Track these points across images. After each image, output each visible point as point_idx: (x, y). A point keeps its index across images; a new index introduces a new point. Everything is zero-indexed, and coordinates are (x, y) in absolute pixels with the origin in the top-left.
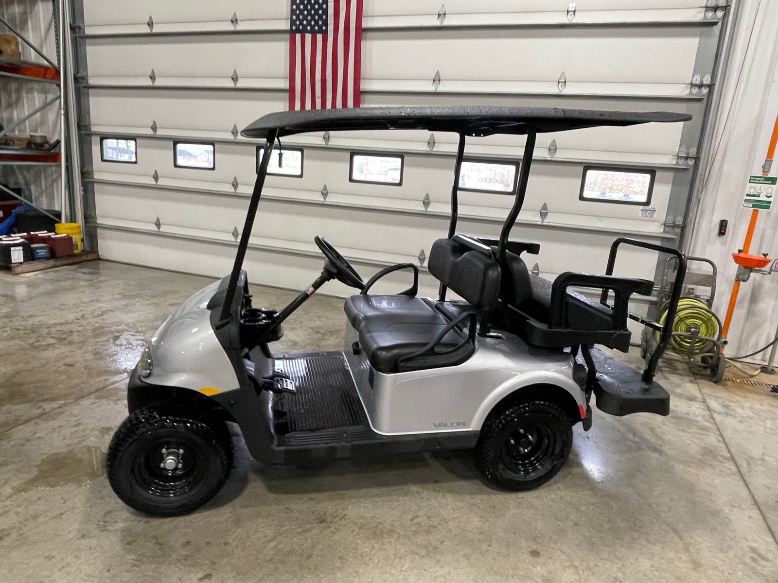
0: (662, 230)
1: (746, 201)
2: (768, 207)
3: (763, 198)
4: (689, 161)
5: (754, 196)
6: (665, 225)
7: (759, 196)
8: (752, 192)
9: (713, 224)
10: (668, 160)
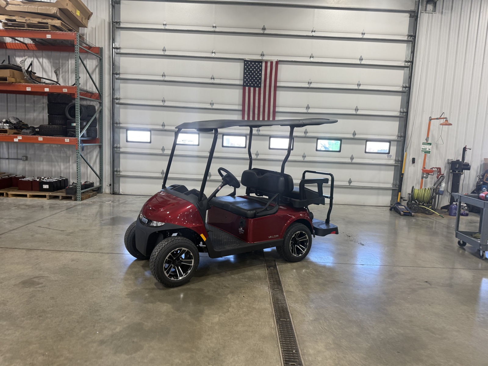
0: (394, 163)
1: (422, 151)
2: (430, 153)
3: (427, 150)
4: (401, 138)
5: (424, 149)
6: (395, 161)
7: (426, 149)
8: (424, 148)
9: (410, 160)
10: (395, 138)
